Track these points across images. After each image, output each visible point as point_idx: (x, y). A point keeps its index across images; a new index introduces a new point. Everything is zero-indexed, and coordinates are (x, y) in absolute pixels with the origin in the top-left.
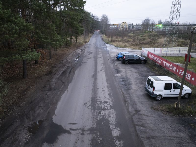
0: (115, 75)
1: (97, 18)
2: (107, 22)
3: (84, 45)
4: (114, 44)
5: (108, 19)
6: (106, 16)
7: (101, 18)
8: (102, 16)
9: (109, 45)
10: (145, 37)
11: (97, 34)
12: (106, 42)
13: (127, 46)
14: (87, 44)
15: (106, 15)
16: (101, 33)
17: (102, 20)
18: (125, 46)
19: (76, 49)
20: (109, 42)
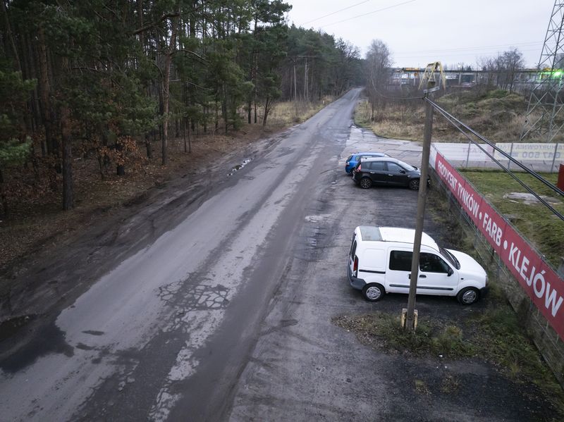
0: (307, 218)
2: (383, 62)
3: (286, 129)
4: (376, 127)
9: (360, 131)
10: (480, 109)
11: (350, 99)
12: (357, 122)
13: (410, 136)
14: (298, 125)
17: (372, 57)
18: (404, 135)
19: (256, 141)
20: (364, 123)
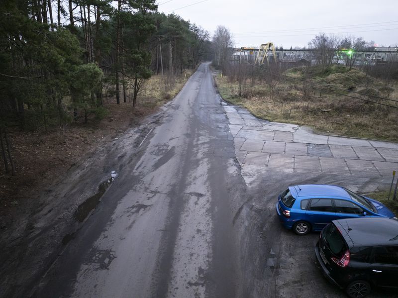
1: (204, 34)
2: (227, 43)
3: (158, 110)
4: (248, 104)
5: (229, 38)
6: (226, 31)
7: (215, 35)
8: (216, 29)
9: (234, 110)
10: (332, 84)
11: (204, 71)
12: (224, 97)
13: (293, 117)
14: (169, 103)
15: (227, 28)
16: (213, 69)
17: (217, 39)
18: (287, 118)
19: (124, 130)
20: (233, 98)
